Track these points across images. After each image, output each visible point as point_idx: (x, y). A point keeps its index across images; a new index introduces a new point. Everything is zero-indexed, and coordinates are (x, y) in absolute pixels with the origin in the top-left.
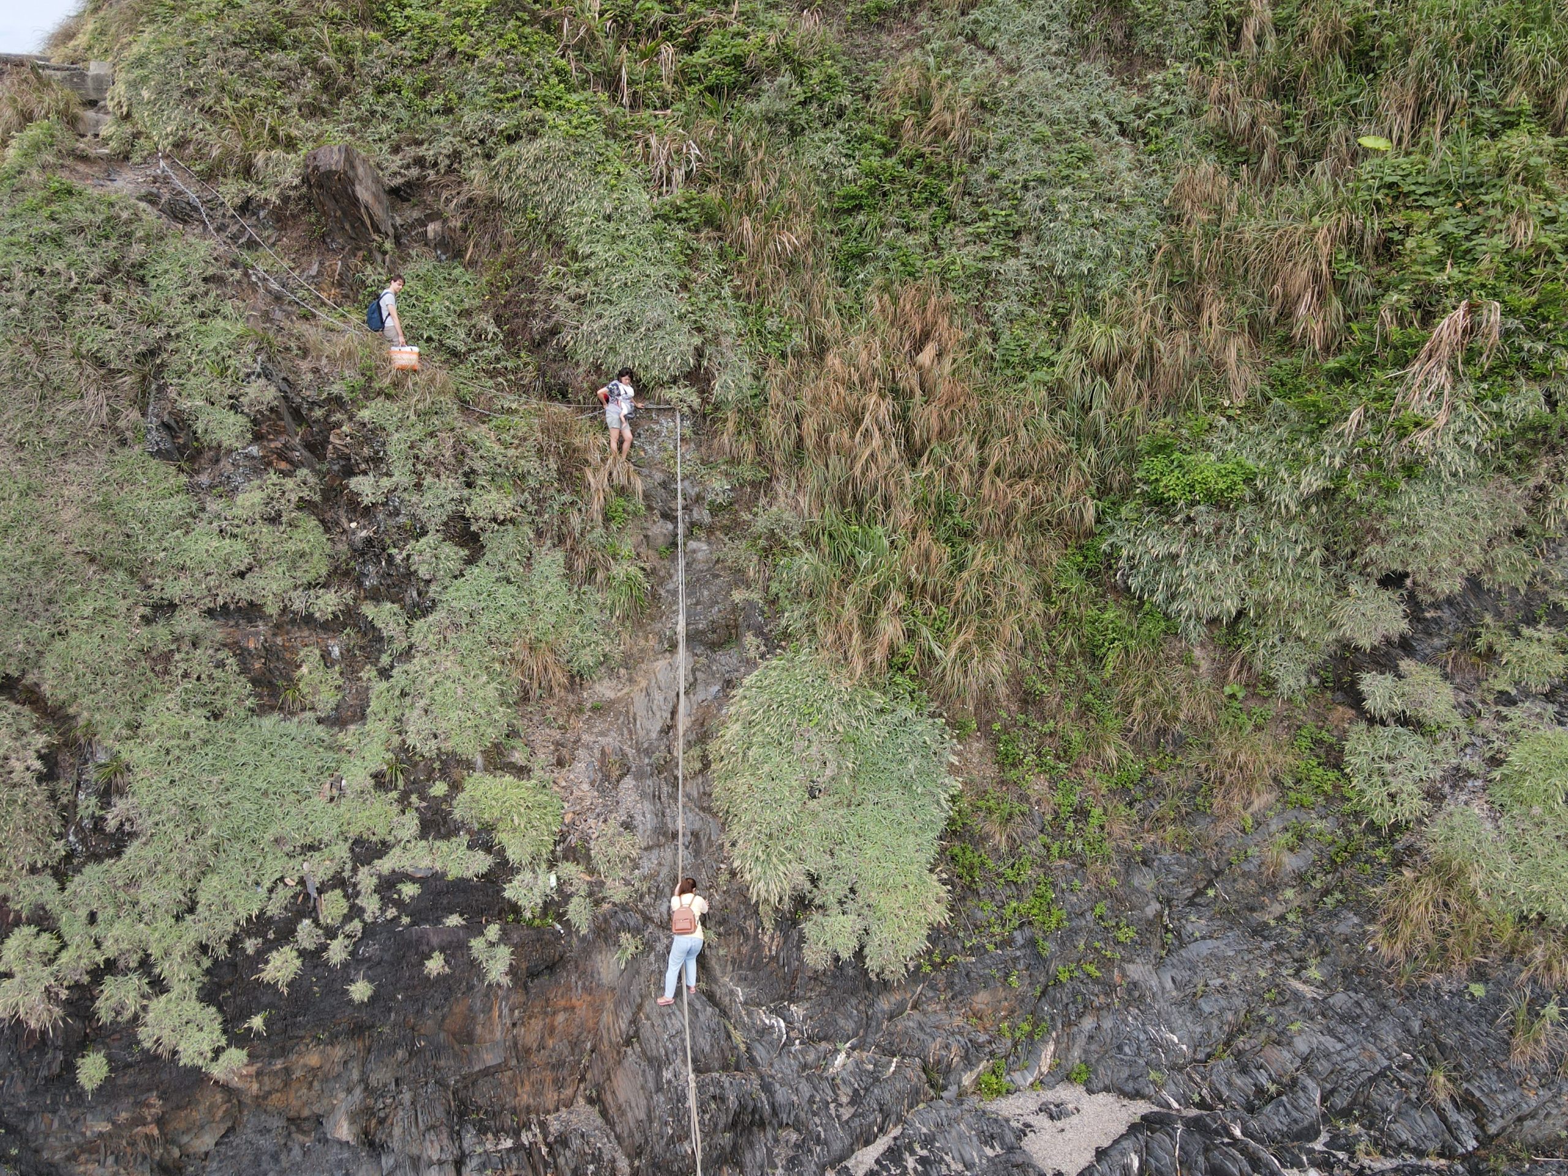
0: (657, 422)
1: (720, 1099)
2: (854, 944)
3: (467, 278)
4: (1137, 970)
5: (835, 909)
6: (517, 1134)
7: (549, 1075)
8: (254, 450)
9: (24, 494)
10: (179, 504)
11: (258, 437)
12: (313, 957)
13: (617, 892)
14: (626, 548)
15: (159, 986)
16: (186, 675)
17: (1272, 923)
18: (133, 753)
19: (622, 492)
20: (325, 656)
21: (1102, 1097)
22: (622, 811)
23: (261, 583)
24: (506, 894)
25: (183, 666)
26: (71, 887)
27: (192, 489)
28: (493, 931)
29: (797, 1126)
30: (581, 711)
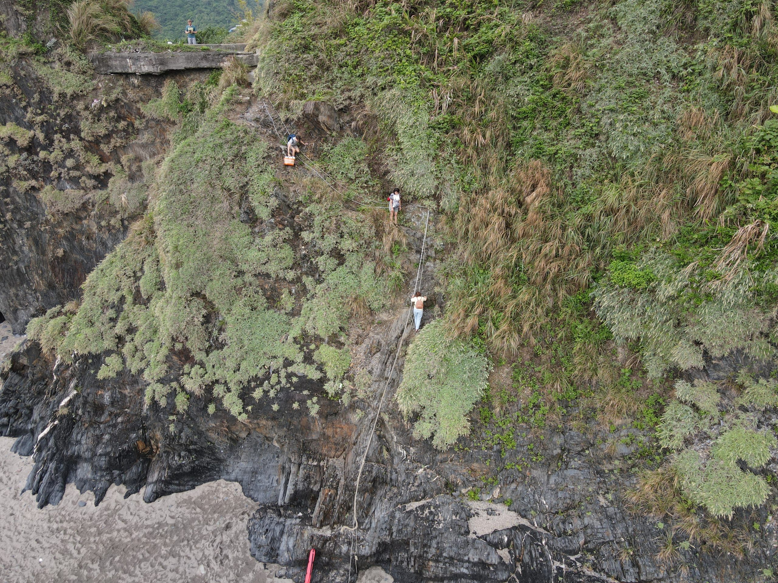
0: (421, 213)
1: (370, 472)
2: (429, 435)
3: (362, 146)
4: (535, 473)
5: (427, 420)
6: (319, 461)
7: (334, 446)
8: (272, 220)
9: (204, 235)
10: (246, 240)
11: (273, 216)
12: (266, 392)
13: (361, 395)
14: (398, 264)
15: (229, 390)
16: (245, 295)
17: (607, 471)
18: (229, 319)
19: (397, 243)
20: (290, 292)
21: (513, 513)
22: (370, 367)
23: (270, 267)
24: (324, 387)
25: (245, 292)
26: (210, 355)
27: (252, 233)
28: (315, 399)
29: (398, 488)
30: (373, 323)
